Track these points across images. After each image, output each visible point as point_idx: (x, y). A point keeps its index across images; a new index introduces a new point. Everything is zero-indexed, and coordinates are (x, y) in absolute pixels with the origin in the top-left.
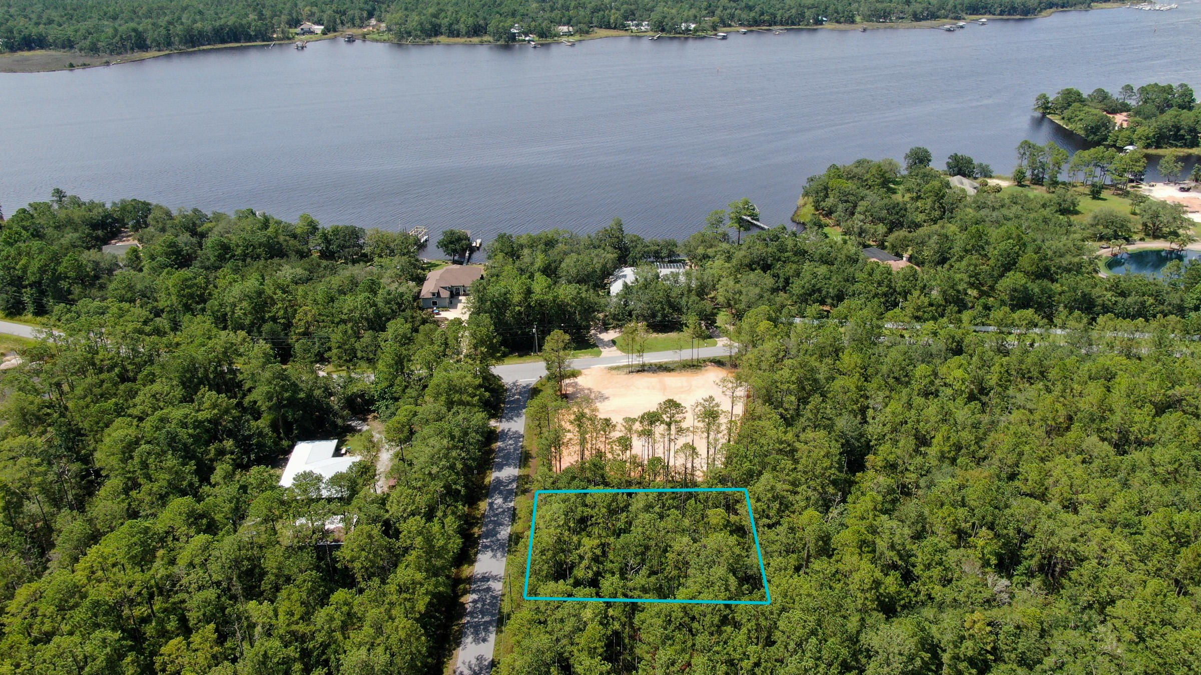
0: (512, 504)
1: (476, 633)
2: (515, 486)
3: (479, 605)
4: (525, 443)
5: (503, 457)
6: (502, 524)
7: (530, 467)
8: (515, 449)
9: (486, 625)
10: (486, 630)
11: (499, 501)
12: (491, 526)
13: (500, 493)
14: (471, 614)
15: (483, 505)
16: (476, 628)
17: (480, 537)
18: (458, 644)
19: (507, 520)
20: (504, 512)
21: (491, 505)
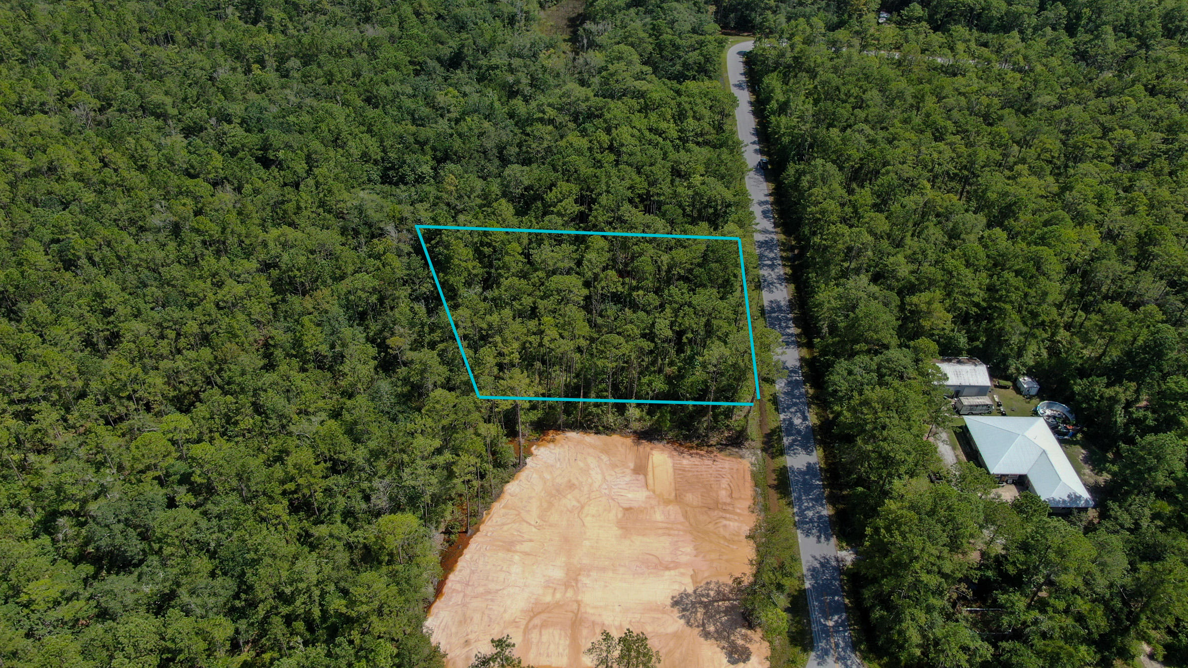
0: (782, 416)
1: (779, 307)
2: (785, 439)
3: (784, 325)
4: (789, 511)
5: (812, 487)
6: (785, 393)
7: (774, 471)
8: (799, 499)
9: (773, 311)
10: (773, 308)
11: (797, 421)
12: (796, 392)
13: (799, 432)
14: (788, 320)
15: (813, 419)
16: (780, 309)
17: (804, 383)
18: (790, 301)
19: (782, 398)
20: (788, 408)
21: (805, 418)
